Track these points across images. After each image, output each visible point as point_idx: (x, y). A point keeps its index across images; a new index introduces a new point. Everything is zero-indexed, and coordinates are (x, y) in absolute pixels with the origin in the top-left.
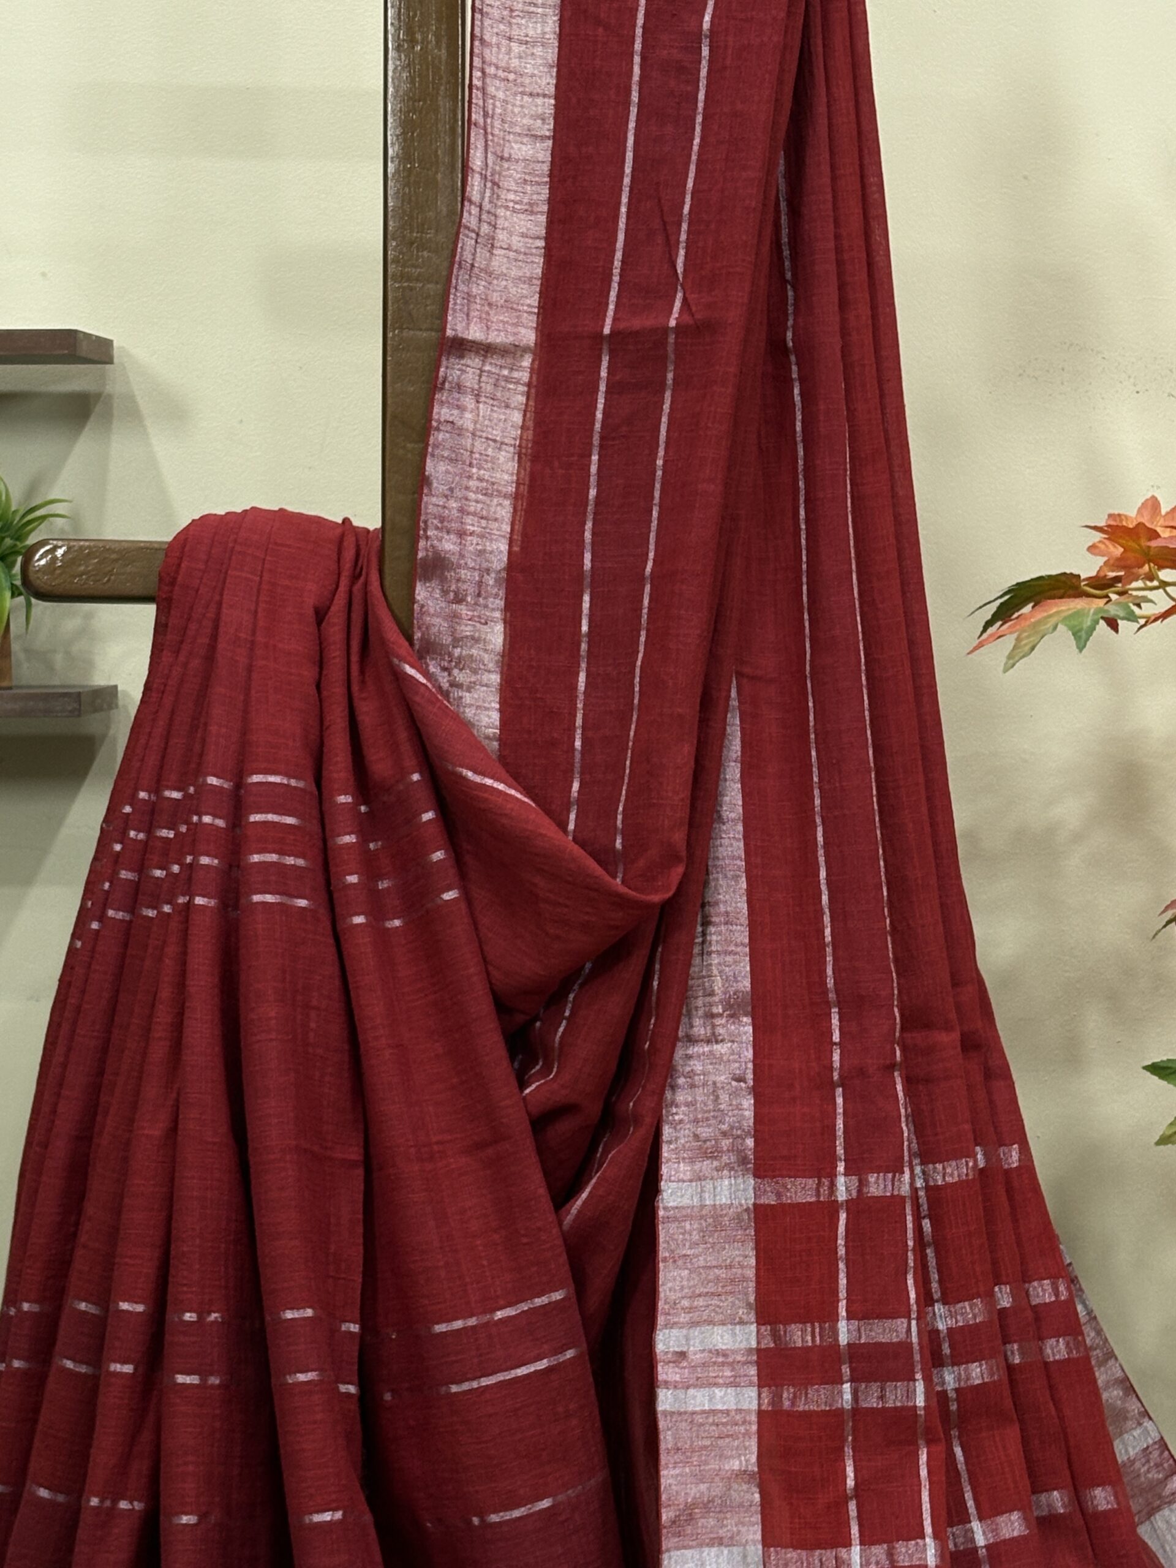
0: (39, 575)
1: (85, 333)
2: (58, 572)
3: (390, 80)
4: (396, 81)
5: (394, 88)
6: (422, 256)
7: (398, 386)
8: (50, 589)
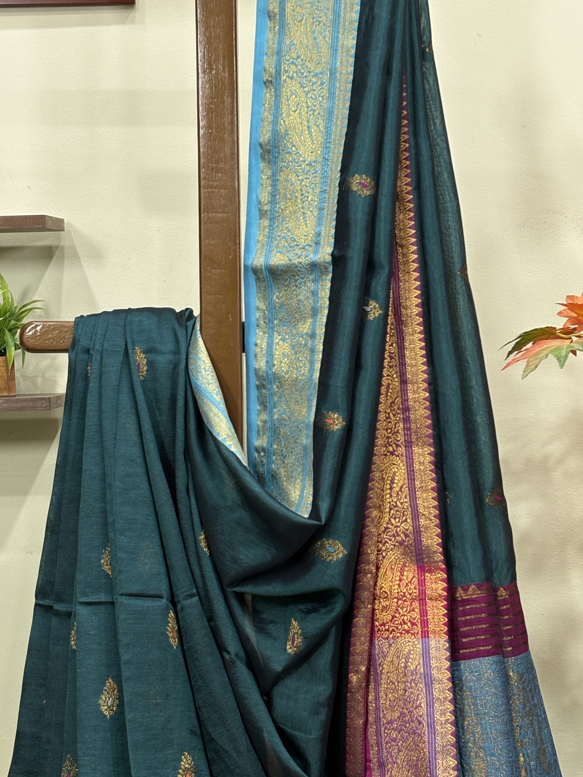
0: (29, 339)
1: (49, 217)
3: (200, 88)
4: (203, 89)
5: (202, 92)
6: (218, 176)
7: (207, 241)
8: (34, 346)
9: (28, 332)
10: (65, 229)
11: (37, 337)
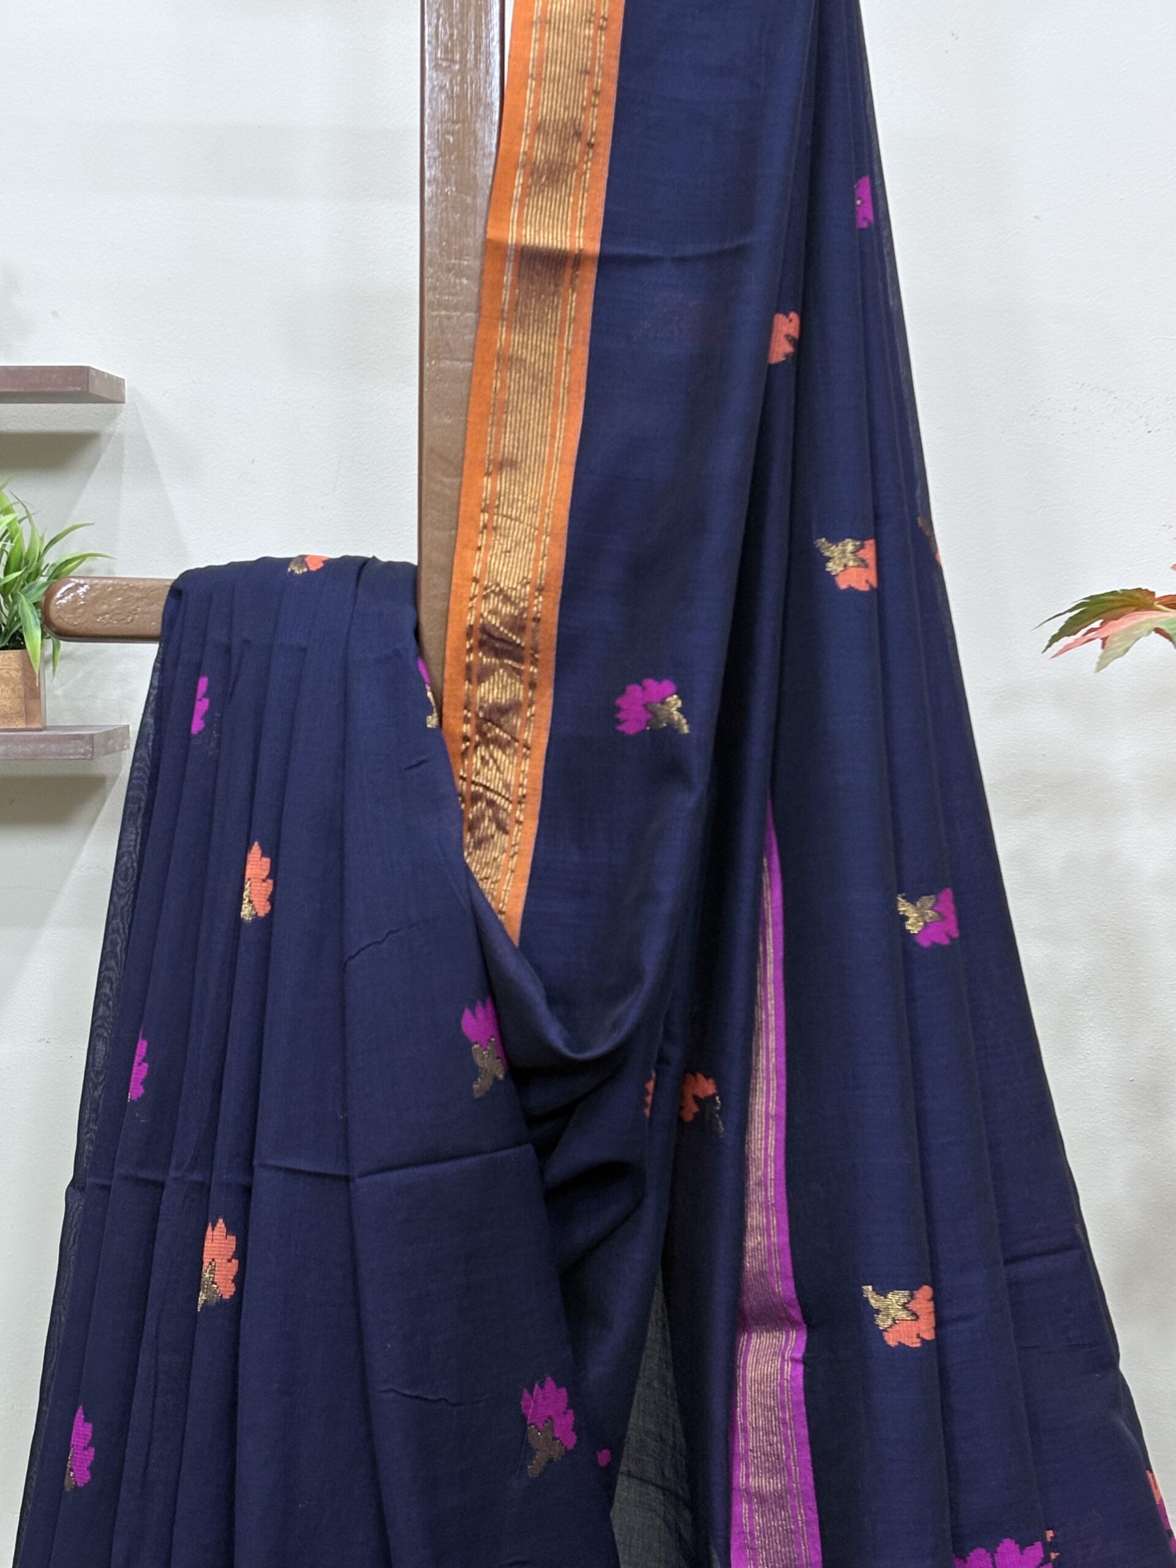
0: (62, 614)
1: (97, 371)
2: (81, 610)
3: (427, 100)
4: (434, 103)
5: (431, 108)
6: (461, 284)
7: (435, 418)
8: (72, 628)
9: (61, 598)
10: (127, 400)
11: (77, 608)
